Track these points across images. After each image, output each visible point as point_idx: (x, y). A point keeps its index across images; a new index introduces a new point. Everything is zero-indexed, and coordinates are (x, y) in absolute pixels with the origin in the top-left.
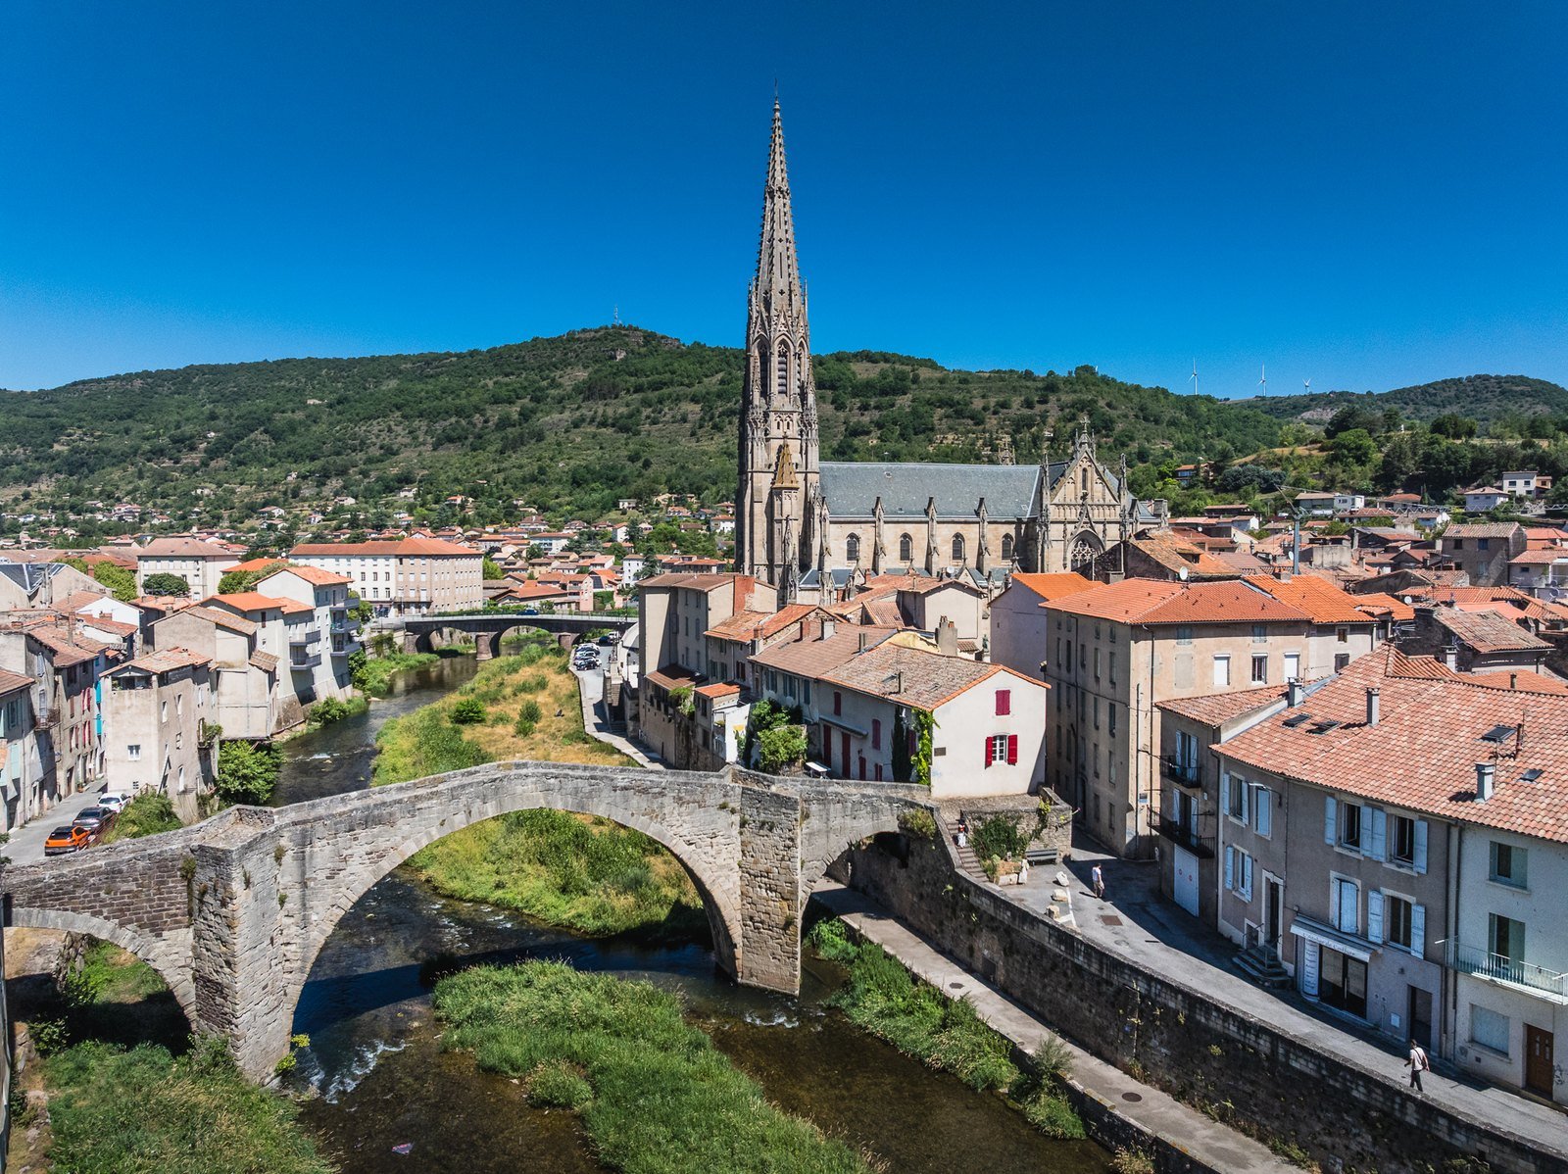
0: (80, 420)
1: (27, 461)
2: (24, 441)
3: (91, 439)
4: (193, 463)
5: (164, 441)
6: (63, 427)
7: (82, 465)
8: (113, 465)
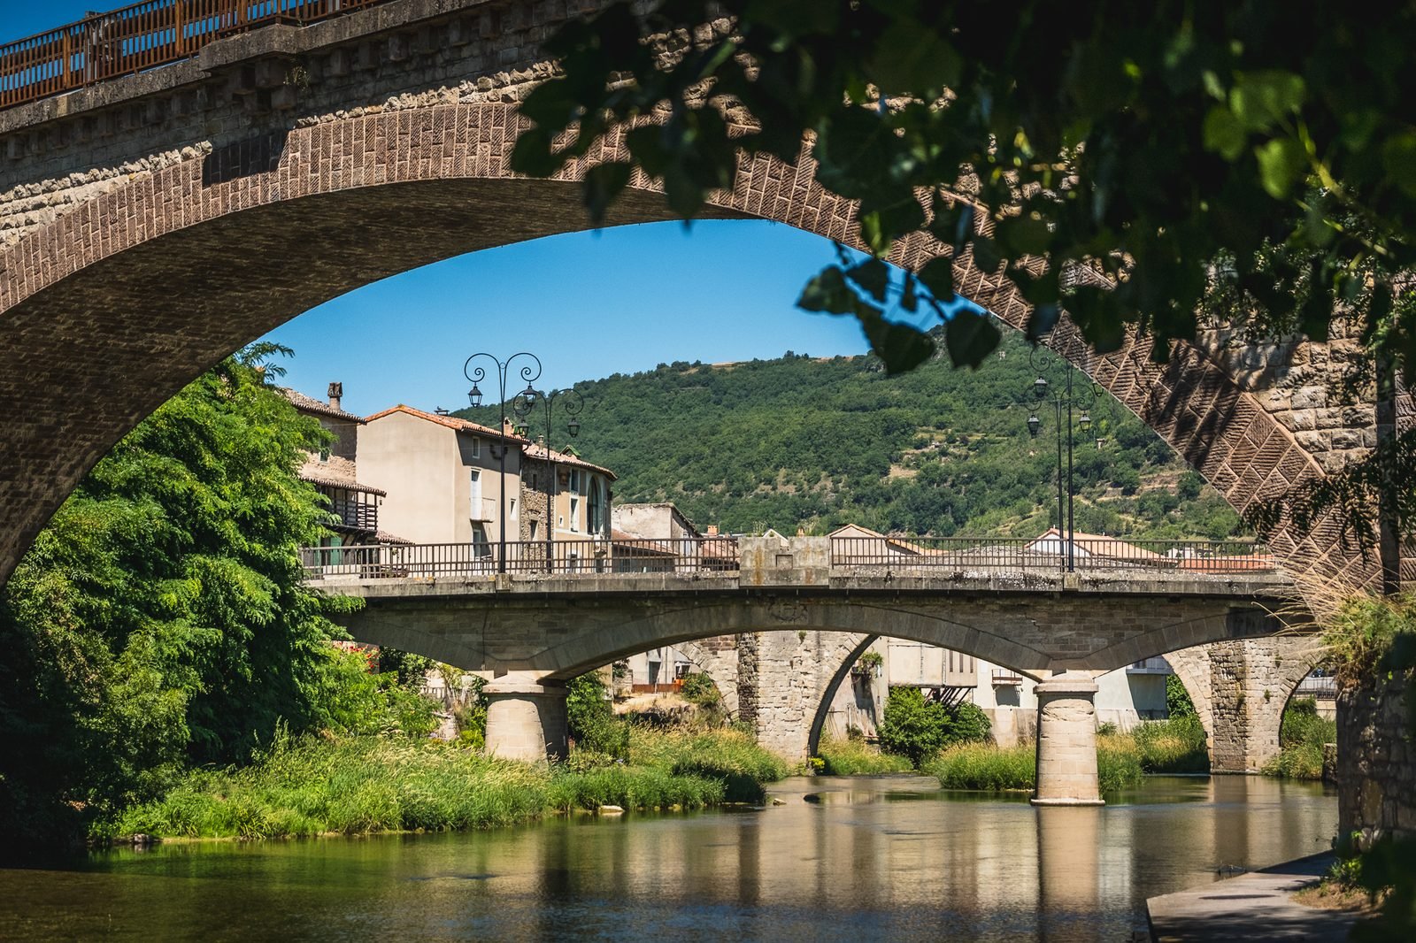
0: (946, 408)
1: (838, 505)
2: (835, 461)
3: (963, 451)
4: (1163, 491)
5: (1106, 446)
6: (908, 427)
7: (943, 509)
8: (1002, 503)
